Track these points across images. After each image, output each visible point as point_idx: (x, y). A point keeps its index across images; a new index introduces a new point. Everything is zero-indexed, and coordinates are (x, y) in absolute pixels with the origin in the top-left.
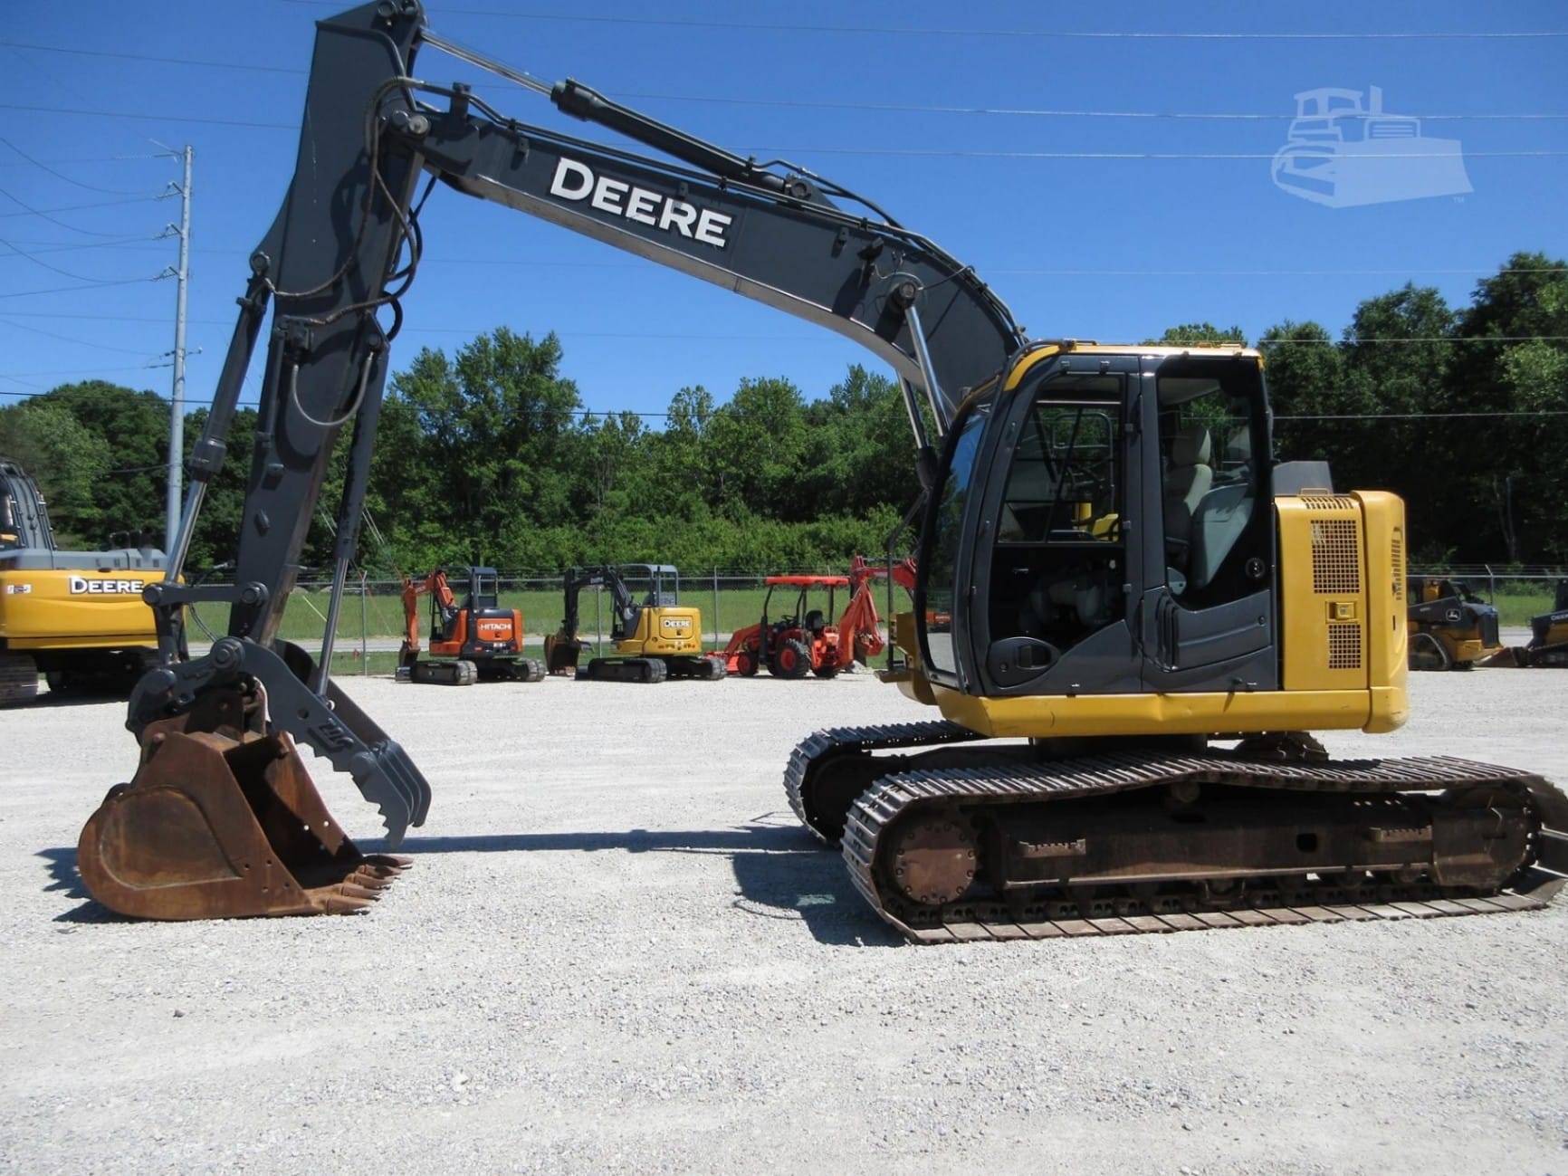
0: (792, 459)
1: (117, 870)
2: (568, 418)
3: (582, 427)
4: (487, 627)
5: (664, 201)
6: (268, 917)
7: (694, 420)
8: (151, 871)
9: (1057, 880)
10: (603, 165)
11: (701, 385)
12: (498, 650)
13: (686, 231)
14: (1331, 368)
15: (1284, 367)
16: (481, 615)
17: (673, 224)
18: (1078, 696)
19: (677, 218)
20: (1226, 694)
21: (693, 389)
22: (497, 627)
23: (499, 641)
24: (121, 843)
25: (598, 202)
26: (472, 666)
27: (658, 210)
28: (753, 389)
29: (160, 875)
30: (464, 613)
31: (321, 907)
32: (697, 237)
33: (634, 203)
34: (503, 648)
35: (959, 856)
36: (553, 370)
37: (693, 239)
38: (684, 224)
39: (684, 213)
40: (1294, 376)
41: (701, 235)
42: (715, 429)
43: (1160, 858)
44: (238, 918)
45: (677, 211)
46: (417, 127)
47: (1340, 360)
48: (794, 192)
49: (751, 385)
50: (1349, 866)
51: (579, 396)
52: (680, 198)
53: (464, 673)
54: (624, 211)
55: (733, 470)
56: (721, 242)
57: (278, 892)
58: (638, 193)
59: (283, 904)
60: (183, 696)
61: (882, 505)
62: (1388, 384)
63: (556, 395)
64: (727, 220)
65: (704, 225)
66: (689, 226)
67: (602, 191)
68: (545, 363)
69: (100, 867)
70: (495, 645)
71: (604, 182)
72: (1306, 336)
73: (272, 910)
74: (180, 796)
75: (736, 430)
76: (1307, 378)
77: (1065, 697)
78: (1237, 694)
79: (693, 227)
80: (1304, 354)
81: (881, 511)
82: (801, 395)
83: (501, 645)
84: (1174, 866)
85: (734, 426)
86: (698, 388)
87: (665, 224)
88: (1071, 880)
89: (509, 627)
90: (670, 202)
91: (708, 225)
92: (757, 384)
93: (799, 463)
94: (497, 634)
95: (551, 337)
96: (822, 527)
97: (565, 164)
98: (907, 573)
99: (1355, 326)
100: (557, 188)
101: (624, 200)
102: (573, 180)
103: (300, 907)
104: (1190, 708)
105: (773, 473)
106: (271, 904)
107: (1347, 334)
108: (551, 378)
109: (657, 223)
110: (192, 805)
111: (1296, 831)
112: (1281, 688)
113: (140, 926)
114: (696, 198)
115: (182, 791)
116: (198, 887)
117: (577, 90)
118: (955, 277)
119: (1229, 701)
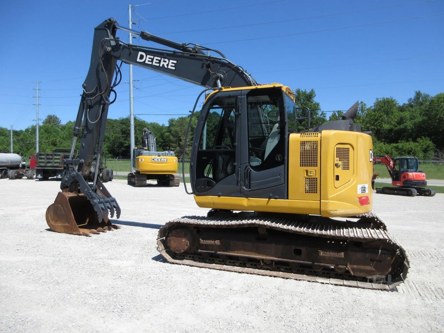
0: (393, 123)
1: (51, 220)
2: (317, 114)
3: (321, 116)
5: (161, 59)
7: (360, 112)
8: (56, 221)
9: (214, 252)
10: (148, 53)
11: (362, 101)
13: (166, 67)
17: (163, 65)
18: (221, 197)
19: (164, 63)
20: (268, 199)
21: (360, 102)
24: (52, 214)
25: (147, 62)
27: (160, 61)
28: (380, 101)
29: (58, 222)
31: (82, 234)
32: (169, 68)
33: (155, 61)
35: (184, 240)
36: (312, 100)
37: (168, 68)
38: (165, 64)
39: (165, 62)
41: (170, 67)
42: (367, 115)
43: (246, 250)
44: (69, 234)
46: (109, 50)
48: (192, 52)
49: (379, 100)
50: (313, 262)
51: (320, 107)
52: (165, 58)
54: (152, 63)
55: (373, 127)
56: (174, 68)
57: (75, 229)
58: (156, 58)
59: (76, 232)
60: (69, 184)
61: (423, 137)
63: (313, 107)
64: (175, 62)
65: (170, 64)
66: (167, 65)
67: (147, 59)
68: (310, 98)
69: (49, 219)
71: (148, 56)
73: (74, 233)
74: (60, 206)
75: (374, 115)
77: (217, 197)
78: (271, 199)
79: (168, 65)
81: (423, 139)
82: (397, 102)
84: (251, 253)
85: (373, 113)
86: (361, 102)
87: (161, 65)
88: (218, 252)
90: (162, 59)
91: (171, 64)
92: (381, 100)
93: (396, 124)
95: (312, 90)
96: (400, 145)
97: (140, 53)
100: (138, 60)
101: (153, 60)
102: (142, 57)
103: (78, 233)
104: (255, 203)
105: (385, 128)
106: (74, 232)
108: (312, 102)
109: (160, 65)
110: (62, 208)
111: (294, 247)
112: (288, 199)
113: (54, 232)
114: (168, 57)
115: (61, 205)
116: (63, 226)
118: (233, 69)
119: (268, 202)
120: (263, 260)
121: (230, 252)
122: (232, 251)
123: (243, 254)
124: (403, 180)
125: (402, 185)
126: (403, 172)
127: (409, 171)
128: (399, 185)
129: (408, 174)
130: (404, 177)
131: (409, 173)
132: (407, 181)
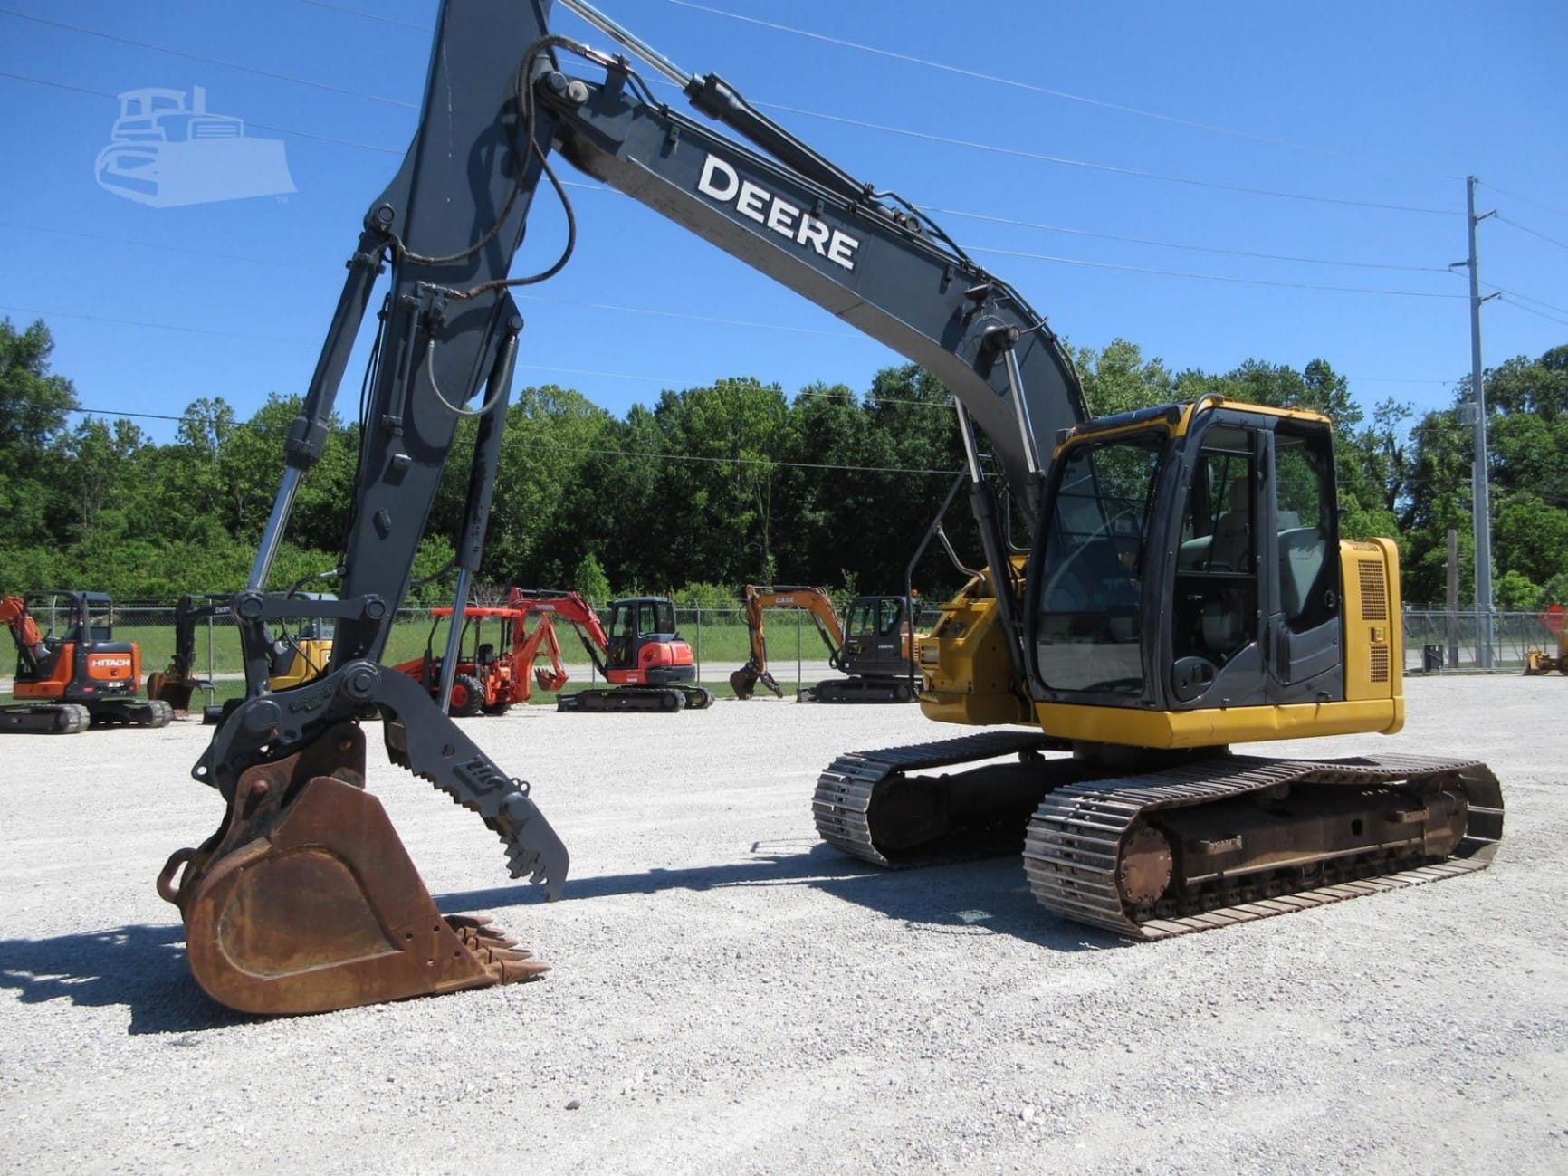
0: (329, 484)
1: (240, 956)
2: (60, 422)
3: (80, 434)
4: (100, 663)
5: (801, 216)
6: (433, 995)
7: (212, 435)
8: (287, 953)
9: (1216, 874)
10: (748, 169)
11: (222, 397)
12: (114, 690)
13: (820, 249)
14: (858, 427)
15: (819, 422)
16: (93, 649)
17: (809, 240)
18: (1227, 709)
20: (1314, 705)
21: (211, 400)
22: (114, 663)
23: (117, 680)
24: (247, 921)
25: (742, 207)
26: (84, 711)
27: (796, 225)
28: (283, 405)
29: (297, 957)
30: (70, 646)
31: (496, 976)
32: (830, 256)
33: (775, 214)
34: (121, 688)
35: (1162, 858)
36: (41, 364)
37: (826, 258)
38: (818, 240)
39: (819, 231)
40: (829, 430)
41: (833, 255)
42: (237, 447)
43: (1277, 848)
44: (398, 1001)
45: (812, 228)
46: (577, 93)
47: (865, 419)
48: (908, 224)
49: (280, 401)
50: (1382, 845)
51: (77, 399)
52: (815, 216)
53: (73, 719)
54: (766, 219)
55: (258, 492)
56: (849, 265)
57: (447, 963)
58: (778, 203)
59: (453, 977)
60: (290, 734)
61: (436, 537)
62: (906, 443)
63: (46, 395)
64: (855, 244)
65: (835, 246)
66: (823, 244)
67: (747, 195)
68: (32, 356)
69: (217, 954)
70: (111, 685)
71: (748, 187)
72: (838, 397)
73: (440, 986)
74: (327, 856)
75: (262, 450)
76: (839, 434)
77: (1219, 710)
78: (1322, 704)
79: (827, 245)
80: (837, 413)
81: (434, 543)
82: (339, 417)
83: (118, 685)
84: (1284, 854)
85: (261, 444)
86: (218, 400)
87: (802, 239)
88: (1225, 873)
89: (128, 663)
90: (806, 218)
91: (839, 245)
92: (288, 401)
93: (335, 489)
94: (113, 671)
95: (39, 325)
97: (712, 162)
98: (576, 607)
99: (873, 391)
100: (705, 186)
101: (766, 209)
102: (720, 180)
103: (475, 978)
104: (1295, 717)
105: (307, 498)
106: (437, 979)
107: (867, 396)
108: (38, 374)
109: (795, 236)
110: (343, 867)
111: (1352, 818)
112: (1345, 699)
113: (269, 1026)
114: (827, 217)
115: (329, 850)
116: (345, 967)
117: (719, 87)
119: (1318, 709)
121: (1248, 863)
122: (1251, 859)
124: (643, 664)
125: (643, 680)
126: (646, 641)
127: (662, 639)
128: (636, 680)
129: (659, 649)
130: (648, 657)
131: (662, 645)
132: (658, 667)
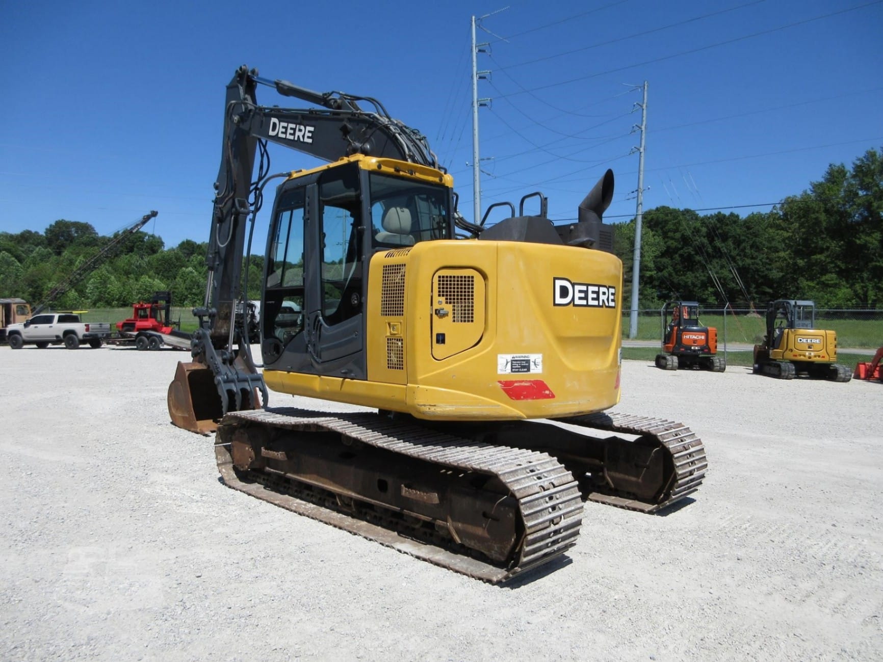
1: (173, 407)
4: (688, 337)
5: (296, 127)
8: (177, 409)
10: (281, 116)
12: (695, 351)
13: (302, 139)
16: (685, 330)
17: (298, 137)
19: (300, 134)
20: (341, 379)
22: (695, 337)
23: (697, 346)
24: (173, 398)
25: (280, 135)
26: (675, 359)
27: (295, 131)
29: (179, 411)
30: (676, 328)
31: (199, 431)
33: (289, 131)
34: (699, 350)
35: (247, 448)
37: (304, 142)
38: (301, 136)
39: (301, 131)
41: (306, 140)
43: (320, 474)
44: (188, 430)
45: (299, 130)
53: (669, 363)
54: (286, 136)
56: (310, 141)
57: (193, 423)
58: (290, 126)
59: (193, 427)
60: (199, 349)
64: (312, 129)
67: (281, 129)
69: (170, 405)
70: (693, 348)
71: (282, 124)
74: (180, 384)
77: (286, 372)
78: (346, 380)
79: (304, 136)
83: (697, 348)
87: (296, 138)
88: (288, 475)
89: (703, 337)
91: (307, 133)
94: (695, 341)
97: (272, 120)
100: (271, 133)
101: (286, 129)
102: (274, 127)
103: (196, 430)
104: (328, 385)
109: (294, 138)
111: (378, 476)
112: (367, 379)
114: (304, 122)
118: (380, 129)
120: (340, 495)
123: (316, 480)
